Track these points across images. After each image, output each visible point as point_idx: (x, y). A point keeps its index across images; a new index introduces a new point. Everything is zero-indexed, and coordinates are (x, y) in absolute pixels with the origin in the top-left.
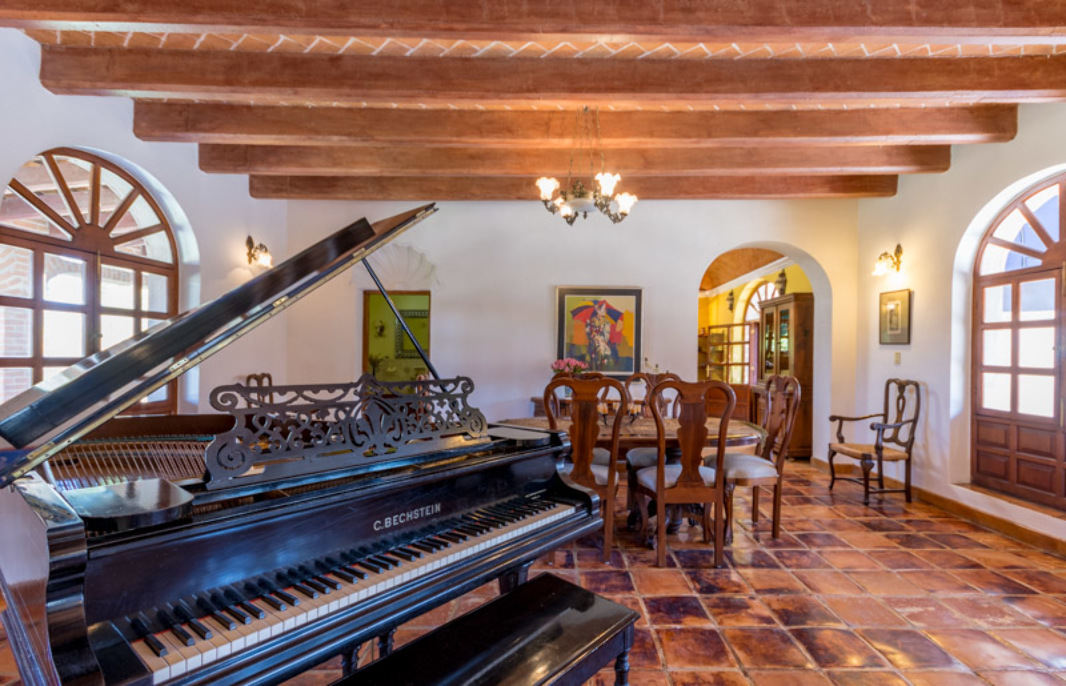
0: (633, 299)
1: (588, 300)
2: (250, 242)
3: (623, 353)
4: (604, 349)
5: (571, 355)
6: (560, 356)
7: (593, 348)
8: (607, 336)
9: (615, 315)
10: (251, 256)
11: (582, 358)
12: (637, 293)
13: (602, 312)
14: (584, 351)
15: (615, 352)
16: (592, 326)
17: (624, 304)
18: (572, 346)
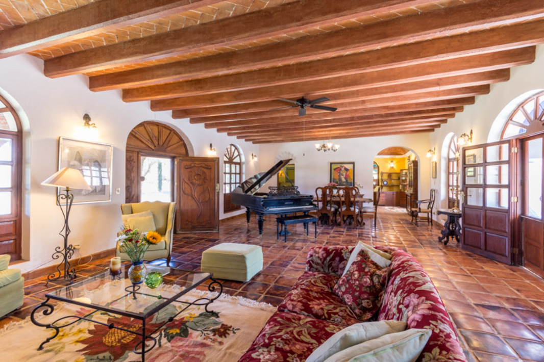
0: (352, 165)
1: (339, 166)
2: (252, 155)
3: (349, 181)
4: (343, 180)
5: (333, 182)
6: (331, 181)
7: (340, 180)
8: (345, 176)
9: (347, 170)
10: (253, 158)
11: (337, 182)
12: (353, 163)
13: (343, 169)
14: (338, 180)
15: (347, 181)
16: (340, 173)
17: (350, 167)
18: (334, 179)
